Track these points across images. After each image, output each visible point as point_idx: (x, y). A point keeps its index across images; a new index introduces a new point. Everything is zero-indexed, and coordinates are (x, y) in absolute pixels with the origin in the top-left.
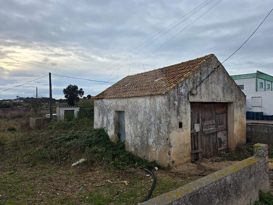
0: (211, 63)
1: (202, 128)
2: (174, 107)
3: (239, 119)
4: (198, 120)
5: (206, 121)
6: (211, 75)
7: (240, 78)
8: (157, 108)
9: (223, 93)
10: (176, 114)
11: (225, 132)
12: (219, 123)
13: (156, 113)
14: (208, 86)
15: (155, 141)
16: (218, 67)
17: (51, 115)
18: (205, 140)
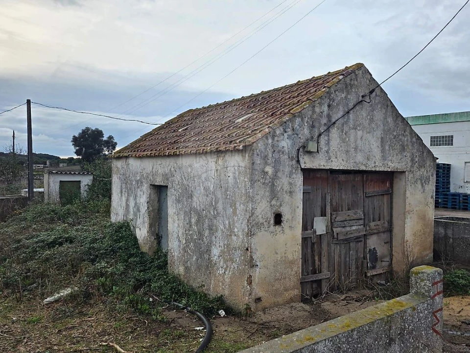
0: (356, 83)
1: (331, 225)
2: (263, 178)
3: (418, 208)
4: (322, 208)
5: (342, 211)
6: (354, 110)
7: (447, 120)
8: (230, 181)
9: (383, 151)
10: (267, 194)
11: (385, 236)
12: (371, 217)
13: (226, 190)
14: (346, 134)
15: (223, 252)
16: (371, 92)
17: (31, 191)
18: (337, 251)
